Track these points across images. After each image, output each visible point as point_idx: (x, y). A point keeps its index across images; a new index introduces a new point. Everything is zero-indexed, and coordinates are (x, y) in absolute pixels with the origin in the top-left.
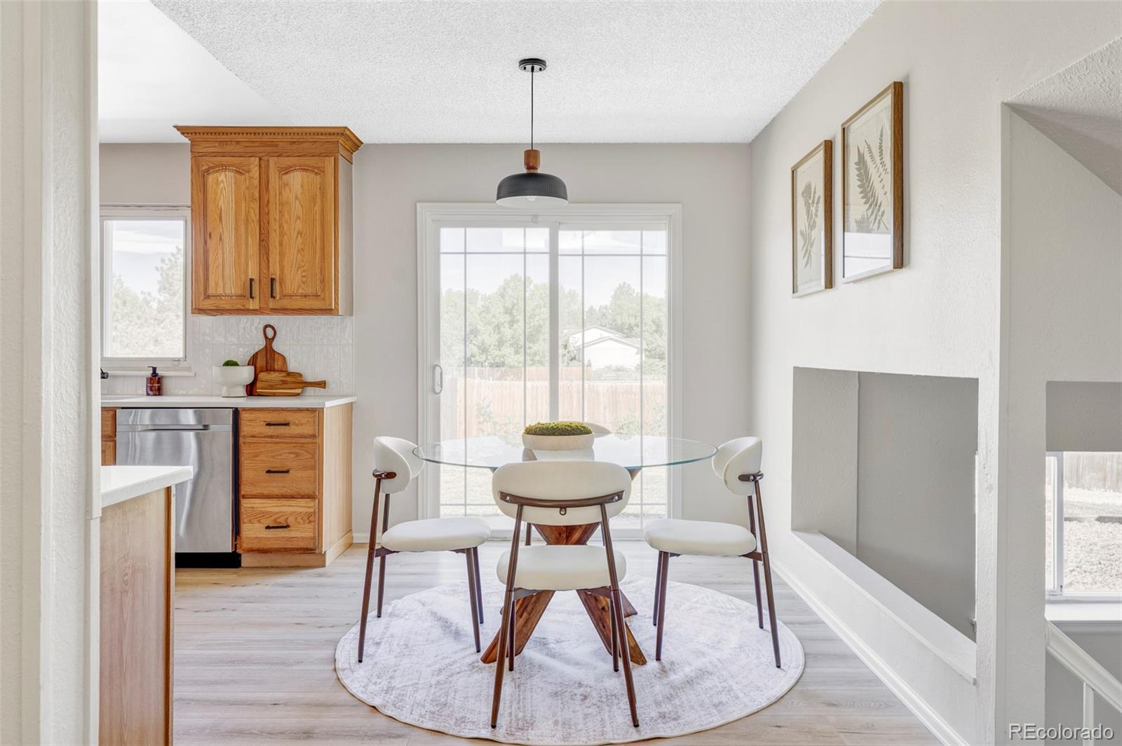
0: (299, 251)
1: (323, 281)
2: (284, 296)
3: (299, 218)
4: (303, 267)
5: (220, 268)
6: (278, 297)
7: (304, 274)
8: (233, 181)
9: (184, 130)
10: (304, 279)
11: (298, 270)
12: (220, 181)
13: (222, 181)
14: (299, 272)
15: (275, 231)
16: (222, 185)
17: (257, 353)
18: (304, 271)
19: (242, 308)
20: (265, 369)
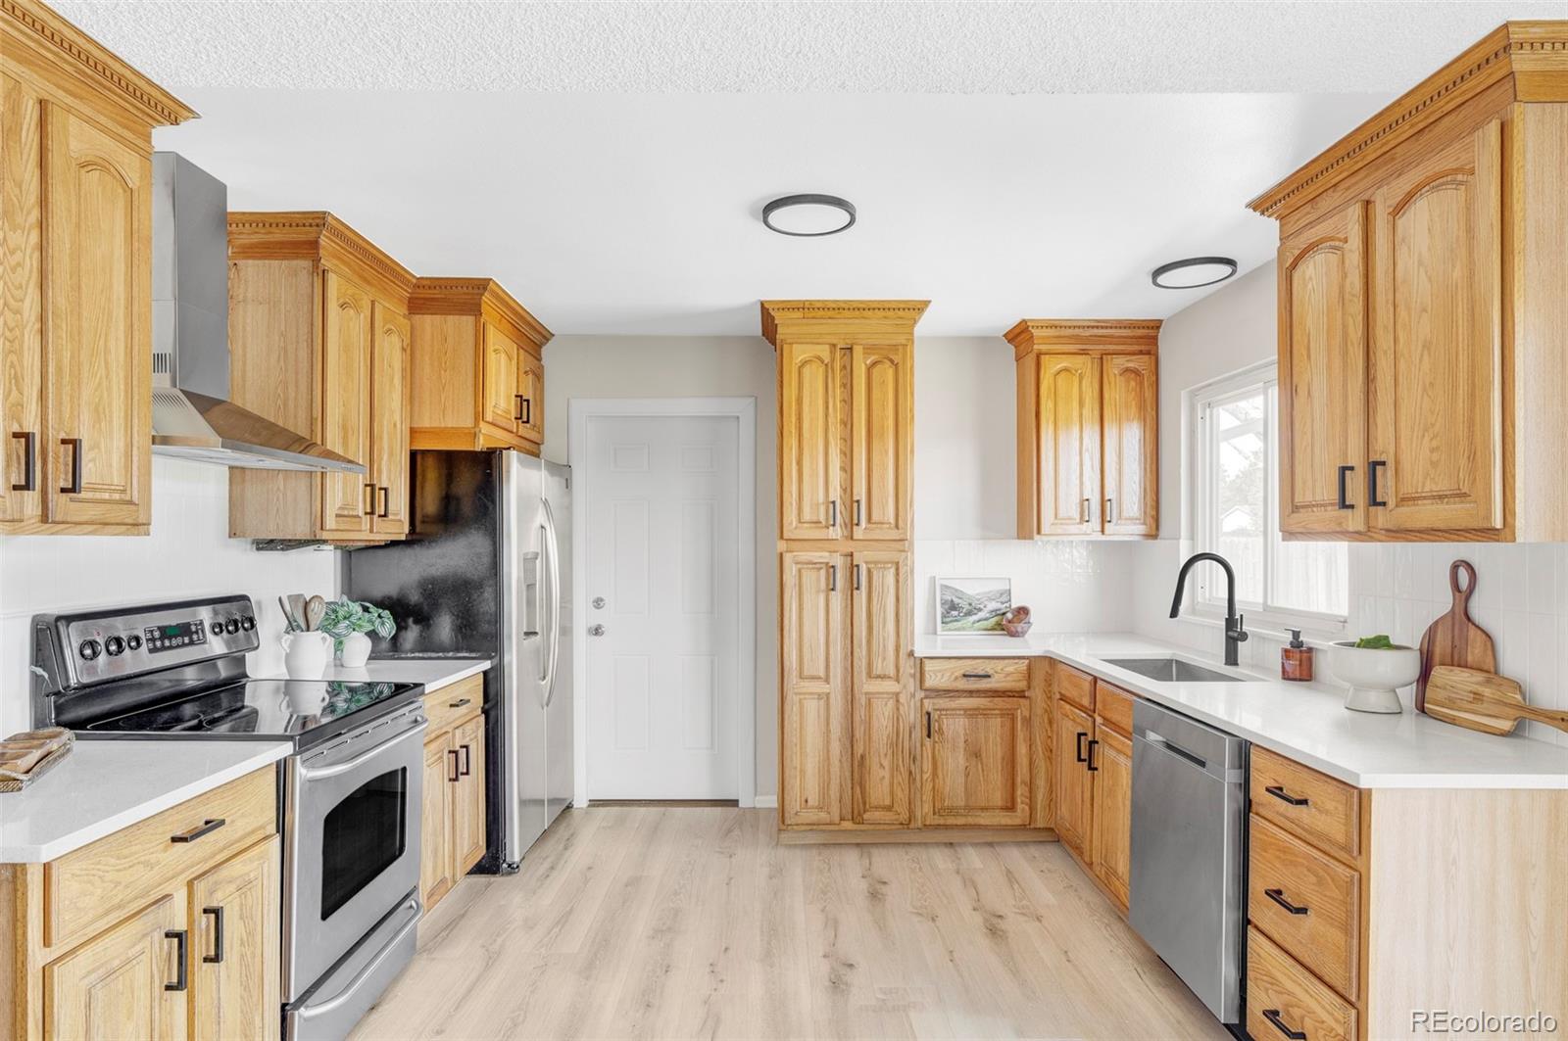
0: (1424, 390)
1: (1472, 457)
2: (1403, 501)
3: (1424, 310)
4: (1433, 425)
5: (1309, 449)
6: (1391, 503)
7: (1435, 443)
8: (1324, 270)
9: (1262, 205)
10: (1435, 457)
11: (1424, 436)
12: (1307, 277)
13: (1311, 278)
14: (1427, 439)
15: (1385, 353)
16: (1310, 286)
17: (1436, 623)
18: (1435, 437)
19: (1338, 529)
20: (1449, 660)
